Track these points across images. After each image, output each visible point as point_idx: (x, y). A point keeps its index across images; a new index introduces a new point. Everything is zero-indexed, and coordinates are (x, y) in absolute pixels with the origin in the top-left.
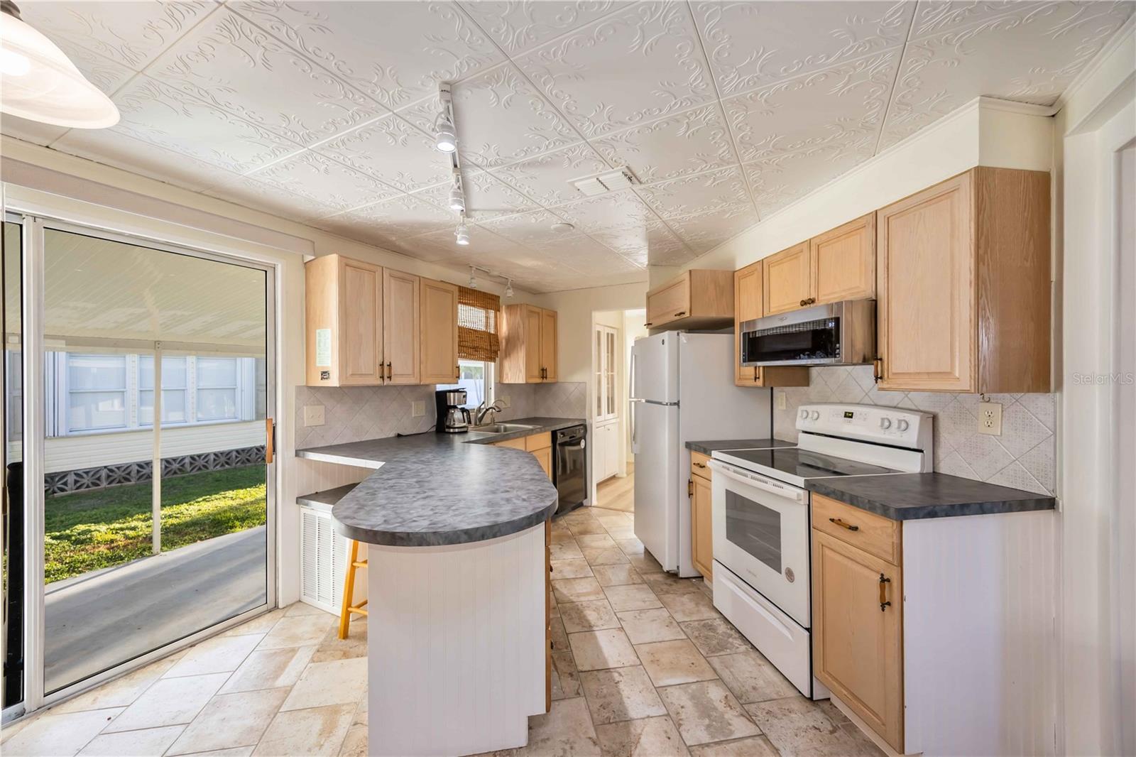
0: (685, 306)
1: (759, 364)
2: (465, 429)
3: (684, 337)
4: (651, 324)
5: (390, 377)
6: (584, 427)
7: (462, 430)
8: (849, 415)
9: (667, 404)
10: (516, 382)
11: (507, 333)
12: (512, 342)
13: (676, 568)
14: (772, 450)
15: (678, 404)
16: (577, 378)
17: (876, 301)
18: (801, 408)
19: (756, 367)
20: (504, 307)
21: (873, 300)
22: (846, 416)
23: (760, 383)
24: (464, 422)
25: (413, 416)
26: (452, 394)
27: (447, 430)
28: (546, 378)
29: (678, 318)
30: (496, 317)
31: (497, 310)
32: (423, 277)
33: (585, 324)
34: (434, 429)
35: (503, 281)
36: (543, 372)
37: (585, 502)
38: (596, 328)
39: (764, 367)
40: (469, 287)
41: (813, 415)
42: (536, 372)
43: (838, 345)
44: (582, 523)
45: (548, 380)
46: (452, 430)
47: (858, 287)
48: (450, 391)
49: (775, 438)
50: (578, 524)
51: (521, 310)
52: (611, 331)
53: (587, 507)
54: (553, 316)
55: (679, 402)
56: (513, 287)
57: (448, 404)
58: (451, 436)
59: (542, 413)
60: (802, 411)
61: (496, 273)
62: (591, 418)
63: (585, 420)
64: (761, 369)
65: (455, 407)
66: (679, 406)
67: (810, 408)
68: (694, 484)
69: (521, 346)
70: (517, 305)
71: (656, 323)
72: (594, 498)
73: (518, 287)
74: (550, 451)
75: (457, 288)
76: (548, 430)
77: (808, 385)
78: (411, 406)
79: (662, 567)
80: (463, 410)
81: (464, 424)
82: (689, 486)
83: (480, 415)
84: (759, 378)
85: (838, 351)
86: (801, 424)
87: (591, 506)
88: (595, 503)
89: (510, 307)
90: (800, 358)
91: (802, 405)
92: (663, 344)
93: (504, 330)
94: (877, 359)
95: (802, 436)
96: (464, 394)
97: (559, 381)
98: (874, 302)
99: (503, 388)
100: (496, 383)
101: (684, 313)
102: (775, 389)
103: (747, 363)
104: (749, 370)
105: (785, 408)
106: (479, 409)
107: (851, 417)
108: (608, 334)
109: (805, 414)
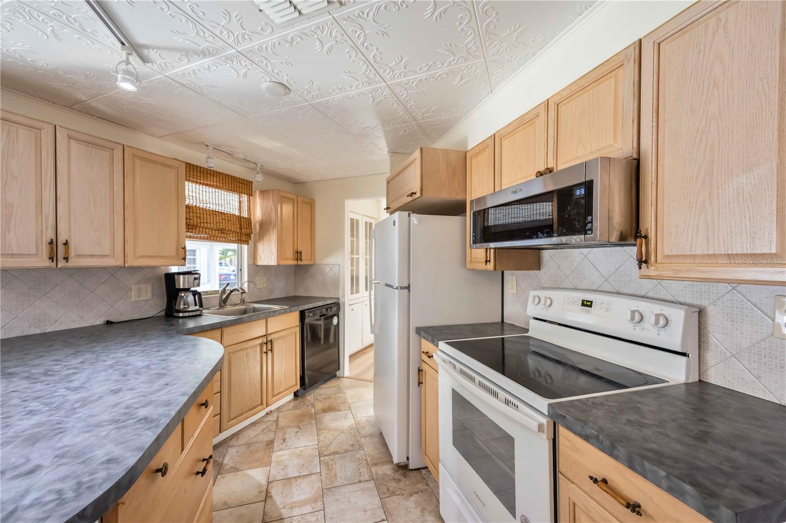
0: (416, 186)
1: (492, 245)
2: (198, 313)
3: (415, 218)
4: (390, 208)
5: (66, 259)
6: (337, 305)
7: (194, 313)
8: (587, 304)
9: (397, 288)
10: (269, 264)
11: (260, 219)
12: (265, 226)
13: (405, 460)
14: (503, 338)
15: (408, 288)
16: (331, 260)
17: (638, 160)
18: (533, 293)
19: (487, 249)
20: (258, 192)
21: (635, 159)
22: (583, 305)
23: (490, 266)
24: (196, 305)
25: (133, 300)
26: (181, 276)
27: (175, 314)
28: (301, 260)
29: (410, 199)
30: (249, 201)
31: (250, 194)
32: (127, 146)
33: (340, 211)
34: (163, 313)
35: (253, 165)
36: (298, 255)
37: (338, 373)
38: (348, 216)
39: (495, 249)
40: (206, 167)
41: (546, 301)
42: (290, 253)
43: (589, 218)
44: (330, 398)
45: (303, 263)
46: (181, 315)
47: (612, 145)
48: (179, 274)
49: (505, 321)
50: (325, 399)
51: (273, 195)
52: (369, 220)
53: (339, 378)
54: (311, 204)
55: (409, 286)
56: (262, 172)
57: (177, 287)
58: (180, 320)
59: (301, 293)
60: (534, 297)
61: (241, 156)
62: (344, 296)
63: (339, 298)
64: (492, 251)
65: (187, 290)
66: (409, 290)
67: (543, 294)
68: (424, 371)
69: (273, 230)
70: (270, 190)
71: (394, 206)
72: (347, 368)
73: (269, 173)
74: (298, 330)
75: (184, 164)
76: (295, 311)
77: (539, 269)
78: (131, 289)
79: (392, 457)
80: (195, 293)
81: (197, 307)
82: (419, 375)
83: (224, 296)
84: (489, 261)
85: (589, 226)
86: (532, 310)
87: (343, 377)
88: (347, 373)
89: (263, 193)
90: (537, 237)
91: (534, 290)
92: (394, 225)
93: (258, 215)
94: (641, 237)
95: (532, 322)
96: (197, 276)
97: (317, 263)
98: (636, 162)
99: (256, 269)
100: (249, 265)
101: (415, 193)
102: (505, 272)
103: (478, 245)
104: (479, 253)
105: (515, 292)
106: (224, 291)
107: (590, 306)
108: (366, 223)
109: (537, 300)
